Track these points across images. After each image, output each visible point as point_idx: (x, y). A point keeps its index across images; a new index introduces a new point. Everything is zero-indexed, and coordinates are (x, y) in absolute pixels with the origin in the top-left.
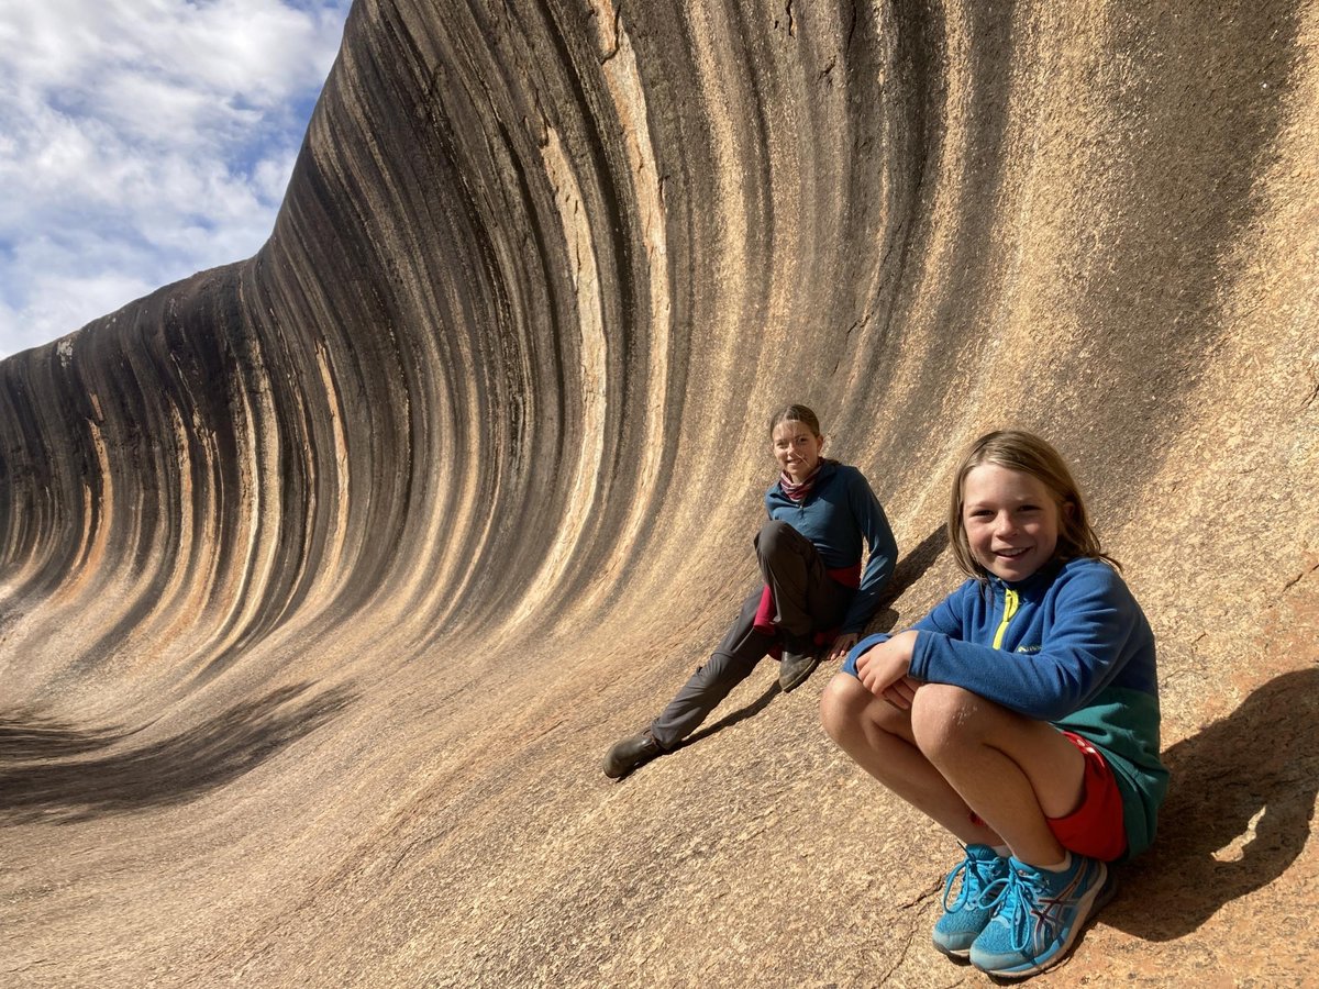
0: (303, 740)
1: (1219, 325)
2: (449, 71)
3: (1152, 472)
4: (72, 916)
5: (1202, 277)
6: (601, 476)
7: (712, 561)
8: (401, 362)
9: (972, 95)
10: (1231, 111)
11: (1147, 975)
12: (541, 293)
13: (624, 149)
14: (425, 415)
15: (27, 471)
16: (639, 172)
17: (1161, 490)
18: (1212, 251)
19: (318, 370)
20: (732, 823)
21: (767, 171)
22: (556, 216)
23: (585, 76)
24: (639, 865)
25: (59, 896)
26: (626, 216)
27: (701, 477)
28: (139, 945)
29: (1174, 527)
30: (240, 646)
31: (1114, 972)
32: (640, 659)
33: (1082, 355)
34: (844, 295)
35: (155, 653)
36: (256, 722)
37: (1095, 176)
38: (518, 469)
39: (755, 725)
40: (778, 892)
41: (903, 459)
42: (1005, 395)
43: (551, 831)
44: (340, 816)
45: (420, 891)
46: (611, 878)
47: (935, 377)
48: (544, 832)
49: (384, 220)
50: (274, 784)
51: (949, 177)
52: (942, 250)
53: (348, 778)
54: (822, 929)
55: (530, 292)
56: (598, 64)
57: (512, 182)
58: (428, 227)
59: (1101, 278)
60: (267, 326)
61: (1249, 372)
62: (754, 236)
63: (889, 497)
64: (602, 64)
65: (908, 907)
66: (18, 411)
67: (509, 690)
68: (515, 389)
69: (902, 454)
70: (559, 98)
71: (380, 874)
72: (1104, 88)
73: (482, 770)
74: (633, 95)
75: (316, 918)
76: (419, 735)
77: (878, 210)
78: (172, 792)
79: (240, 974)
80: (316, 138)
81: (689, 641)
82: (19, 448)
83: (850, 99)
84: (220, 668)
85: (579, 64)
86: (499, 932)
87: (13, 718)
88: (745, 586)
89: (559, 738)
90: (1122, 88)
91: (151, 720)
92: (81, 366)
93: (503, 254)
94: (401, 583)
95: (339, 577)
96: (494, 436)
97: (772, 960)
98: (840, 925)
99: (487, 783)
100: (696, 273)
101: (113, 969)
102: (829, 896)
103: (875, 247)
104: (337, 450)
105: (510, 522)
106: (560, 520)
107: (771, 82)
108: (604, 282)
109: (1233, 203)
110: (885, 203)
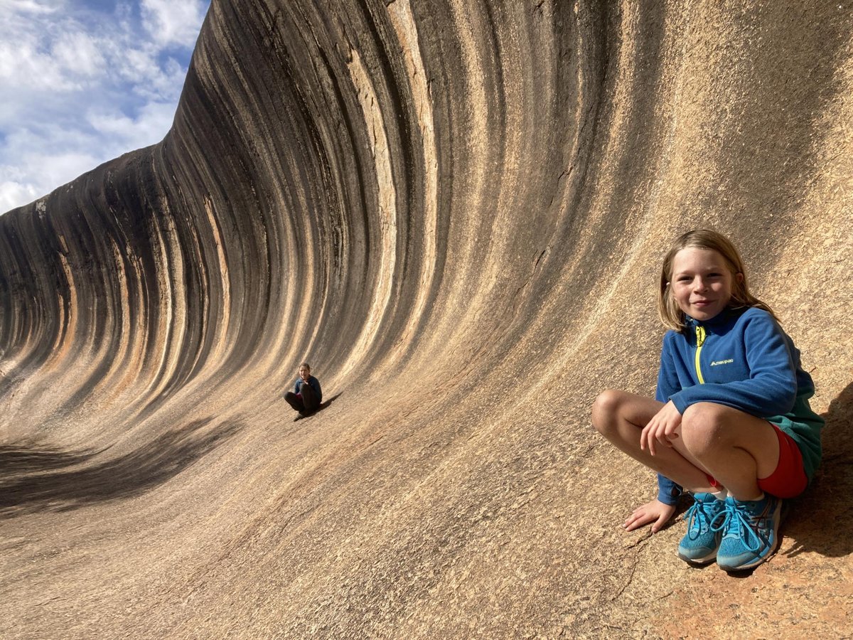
0: (211, 453)
1: (815, 165)
2: (285, 15)
3: (773, 264)
4: (73, 569)
5: (802, 135)
6: (395, 278)
7: (473, 331)
8: (260, 208)
9: (639, 18)
10: (818, 24)
11: (796, 586)
12: (351, 159)
13: (404, 62)
14: (277, 242)
15: (21, 287)
16: (414, 77)
17: (780, 276)
18: (809, 117)
19: (206, 215)
20: (506, 497)
21: (500, 74)
22: (359, 108)
23: (376, 14)
24: (447, 526)
25: (63, 556)
26: (406, 107)
27: (462, 277)
28: (118, 585)
29: (790, 299)
30: (165, 394)
31: (773, 585)
32: (430, 395)
33: (720, 189)
34: (555, 154)
35: (110, 401)
36: (179, 443)
37: (726, 69)
38: (340, 275)
39: (513, 435)
40: (543, 540)
41: (601, 260)
42: (668, 216)
43: (383, 506)
44: (240, 501)
45: (300, 546)
46: (429, 535)
47: (620, 206)
48: (379, 507)
49: (245, 115)
50: (194, 482)
51: (624, 74)
52: (621, 122)
53: (242, 476)
54: (576, 563)
55: (343, 159)
56: (384, 6)
57: (329, 86)
58: (274, 118)
59: (732, 136)
60: (172, 187)
61: (837, 196)
62: (493, 117)
63: (593, 286)
64: (387, 6)
65: (631, 547)
66: (14, 249)
67: (344, 417)
68: (336, 223)
69: (600, 257)
70: (358, 30)
71: (272, 537)
72: (731, 10)
73: (333, 469)
74: (408, 26)
75: (232, 565)
76: (287, 448)
77: (576, 97)
78: (129, 489)
79: (187, 601)
80: (198, 63)
81: (462, 383)
82: (15, 273)
83: (555, 24)
84: (152, 409)
85: (371, 7)
86: (356, 571)
87: (22, 445)
88: (497, 346)
89: (382, 447)
90: (743, 10)
91: (111, 443)
92: (52, 217)
93: (325, 135)
94: (267, 351)
95: (226, 349)
96: (323, 254)
97: (545, 583)
98: (588, 560)
99: (337, 477)
100: (454, 142)
101: (103, 601)
102: (578, 542)
103: (575, 122)
104: (221, 266)
105: (336, 310)
106: (369, 308)
107: (502, 14)
108: (392, 151)
109: (822, 85)
110: (581, 93)
